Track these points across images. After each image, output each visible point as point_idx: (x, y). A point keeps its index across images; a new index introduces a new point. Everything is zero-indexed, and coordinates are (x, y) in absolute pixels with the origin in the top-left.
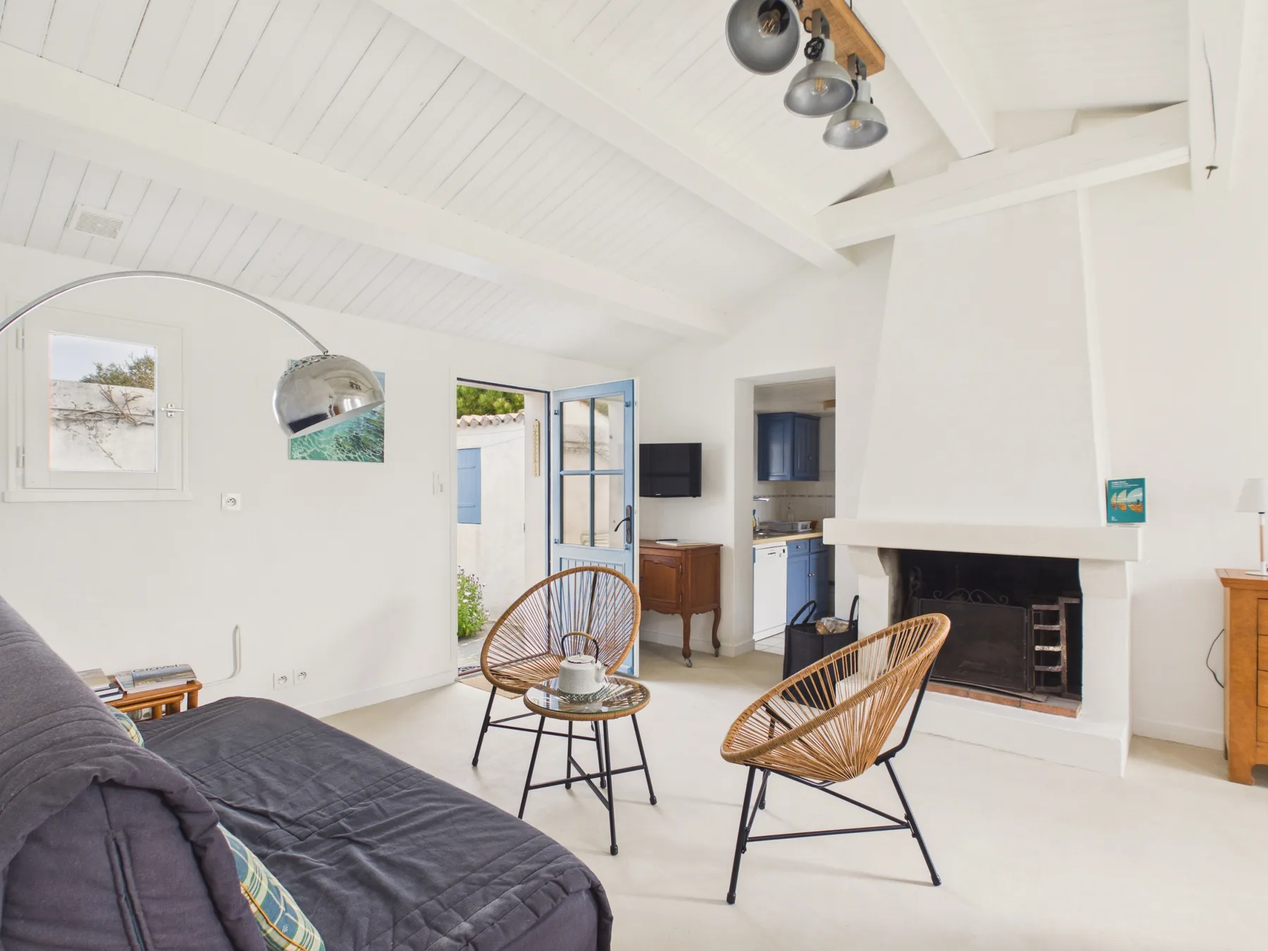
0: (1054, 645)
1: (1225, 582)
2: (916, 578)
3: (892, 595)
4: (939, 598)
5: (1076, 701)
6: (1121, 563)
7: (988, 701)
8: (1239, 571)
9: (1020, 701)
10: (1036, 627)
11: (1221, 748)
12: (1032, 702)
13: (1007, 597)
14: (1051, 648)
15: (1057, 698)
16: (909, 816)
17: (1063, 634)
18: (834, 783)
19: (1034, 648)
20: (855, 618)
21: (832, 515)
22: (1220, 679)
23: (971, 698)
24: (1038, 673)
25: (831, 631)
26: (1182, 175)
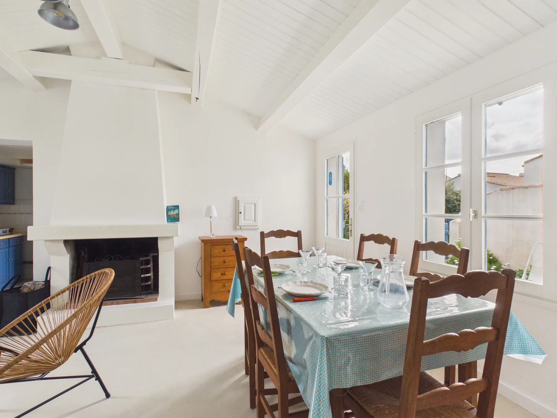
0: (148, 274)
1: (203, 241)
2: (85, 253)
3: (71, 263)
4: (97, 261)
5: (156, 294)
6: (172, 237)
7: (122, 304)
8: (206, 237)
9: (136, 300)
10: (142, 267)
11: (201, 298)
12: (140, 299)
13: (129, 256)
14: (148, 275)
15: (150, 295)
16: (94, 371)
17: (152, 268)
18: (49, 372)
19: (141, 276)
20: (48, 279)
21: (32, 224)
22: (200, 274)
23: (114, 305)
24: (142, 286)
25: (32, 289)
26: (188, 97)
